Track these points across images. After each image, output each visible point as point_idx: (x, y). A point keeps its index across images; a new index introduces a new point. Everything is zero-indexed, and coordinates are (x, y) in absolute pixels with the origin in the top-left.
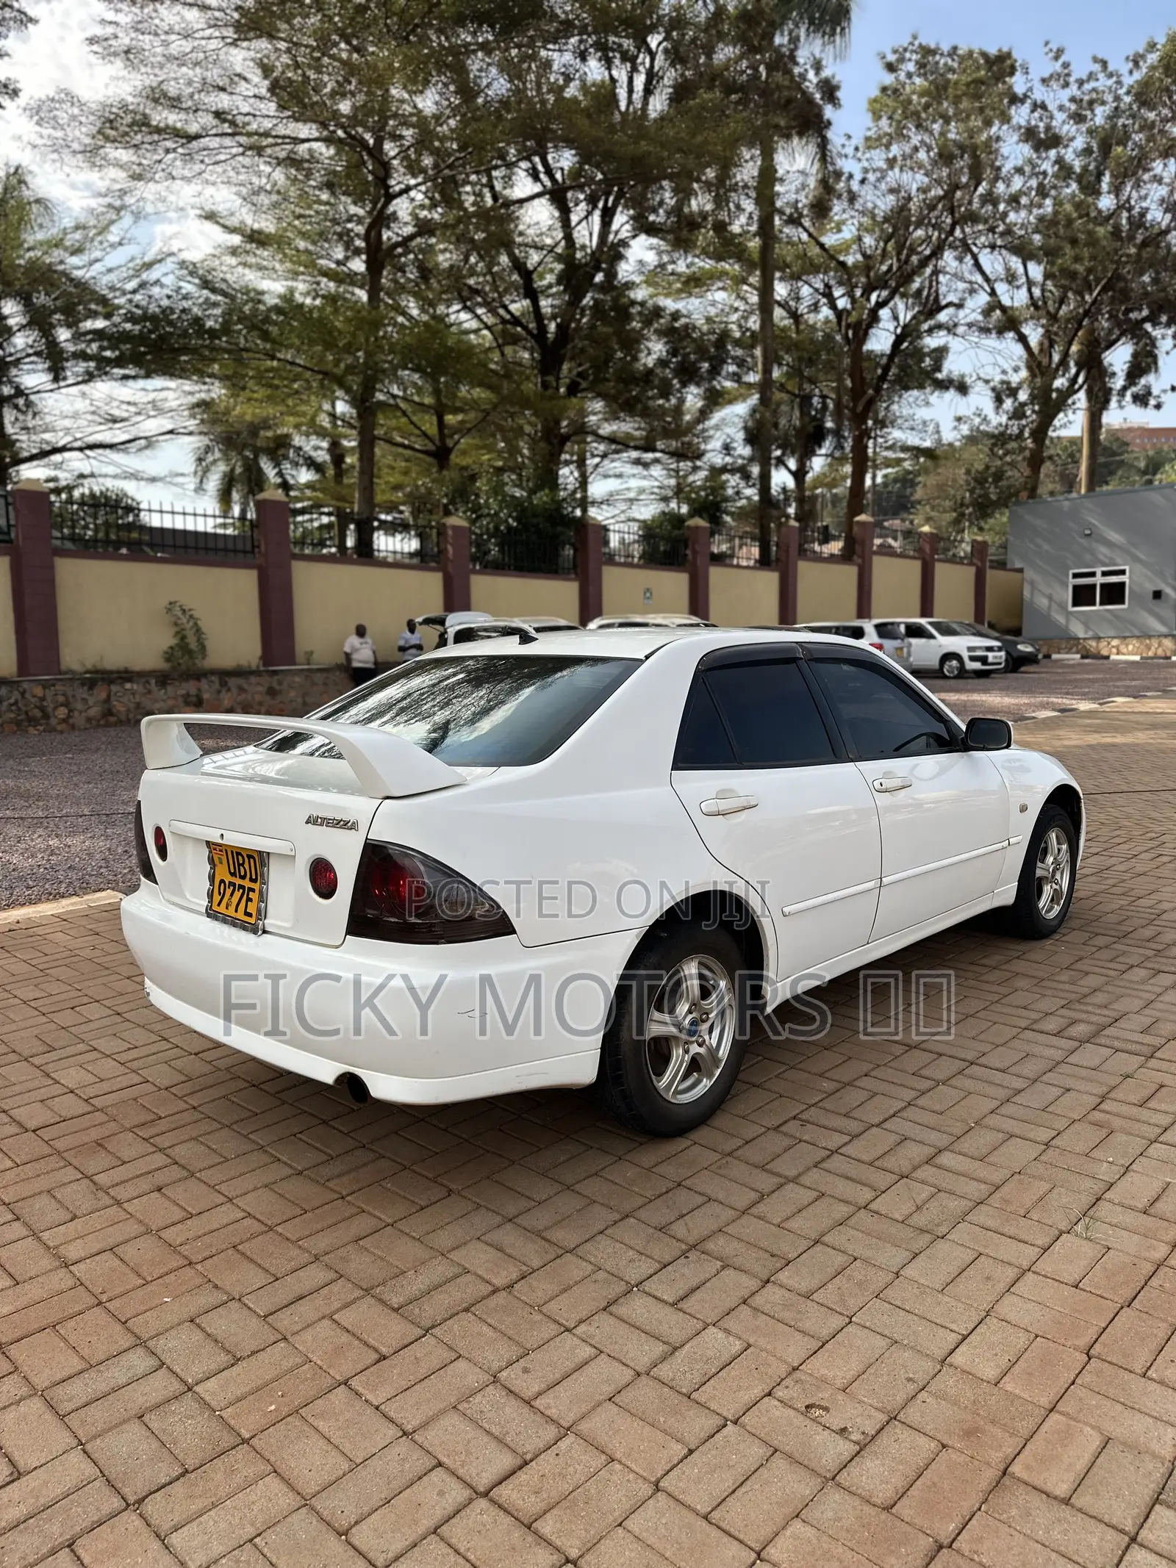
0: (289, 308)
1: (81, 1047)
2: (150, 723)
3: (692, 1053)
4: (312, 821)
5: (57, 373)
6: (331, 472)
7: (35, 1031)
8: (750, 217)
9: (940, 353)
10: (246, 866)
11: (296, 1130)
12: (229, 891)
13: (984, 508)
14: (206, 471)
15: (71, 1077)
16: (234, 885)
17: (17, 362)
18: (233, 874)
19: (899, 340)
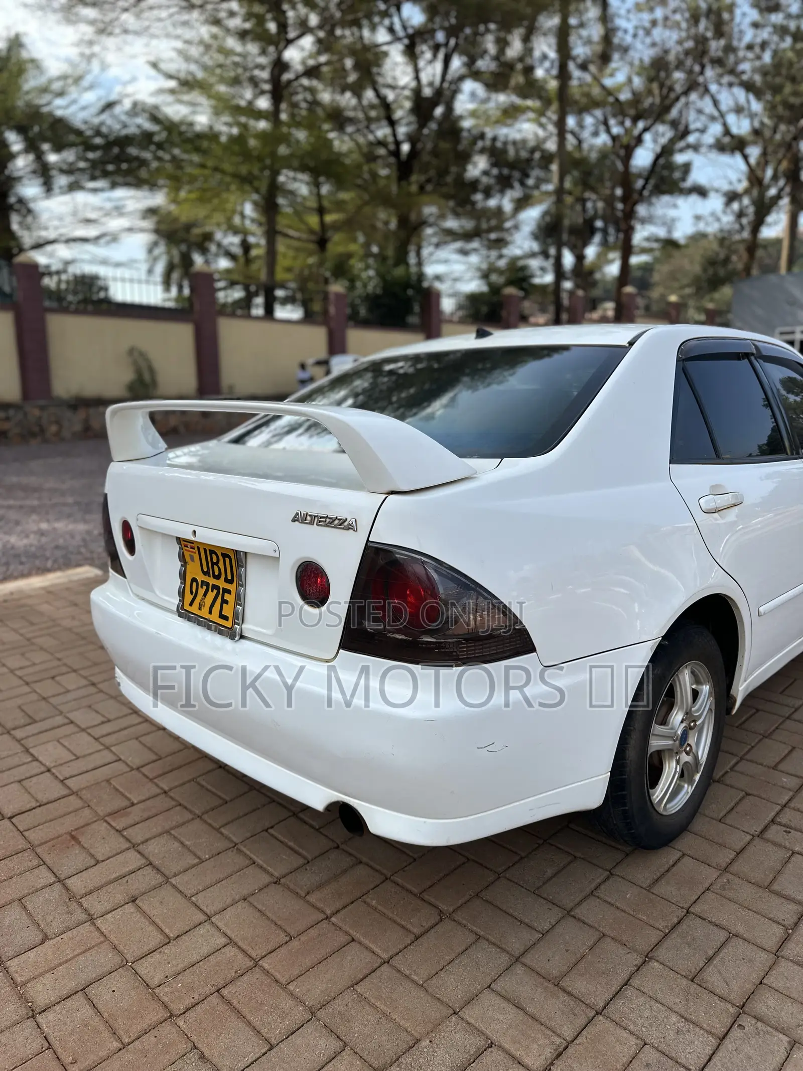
0: (211, 136)
1: (59, 720)
2: (114, 413)
3: (682, 762)
4: (298, 518)
5: (48, 186)
6: (242, 260)
7: (19, 701)
8: (552, 62)
9: (687, 168)
10: (221, 564)
11: (267, 825)
12: (201, 591)
13: (715, 283)
14: (155, 259)
15: (49, 753)
16: (207, 584)
17: (19, 179)
18: (206, 573)
19: (658, 157)
